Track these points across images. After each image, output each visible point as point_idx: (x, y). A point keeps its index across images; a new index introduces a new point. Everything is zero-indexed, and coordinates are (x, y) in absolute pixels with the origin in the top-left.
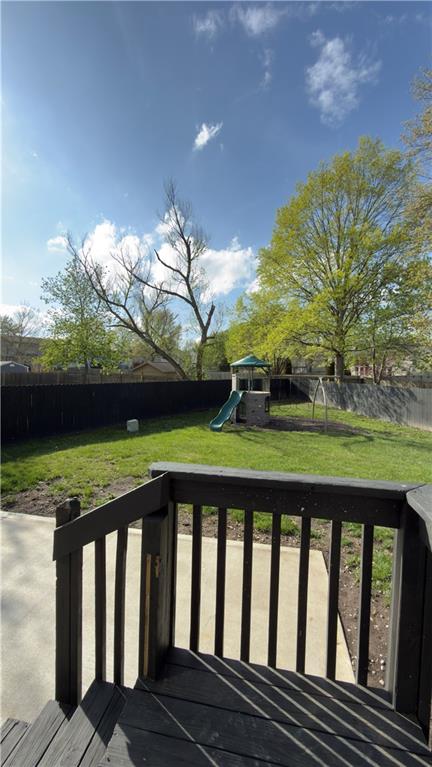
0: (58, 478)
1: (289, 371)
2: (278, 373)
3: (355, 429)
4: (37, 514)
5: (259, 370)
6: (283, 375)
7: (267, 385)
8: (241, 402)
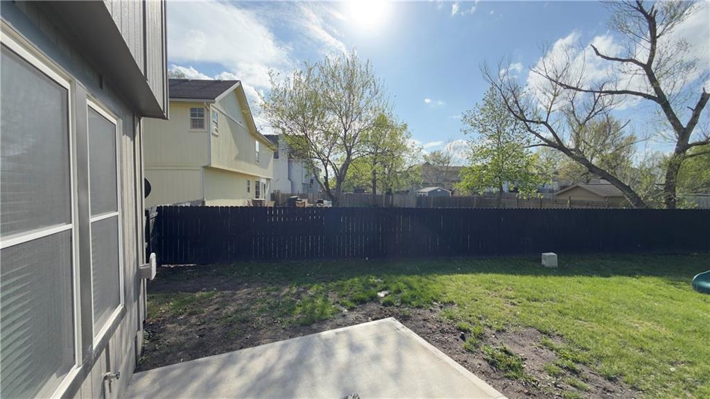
0: (452, 303)
4: (423, 337)
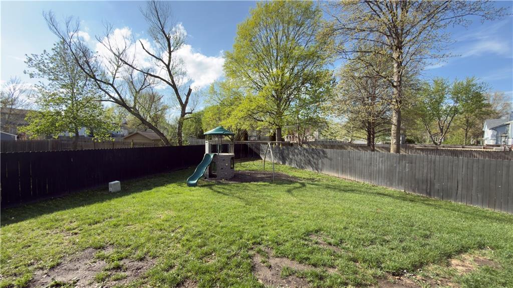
1: (246, 139)
2: (239, 139)
3: (292, 177)
5: (226, 138)
6: (242, 141)
7: (232, 149)
8: (212, 162)
